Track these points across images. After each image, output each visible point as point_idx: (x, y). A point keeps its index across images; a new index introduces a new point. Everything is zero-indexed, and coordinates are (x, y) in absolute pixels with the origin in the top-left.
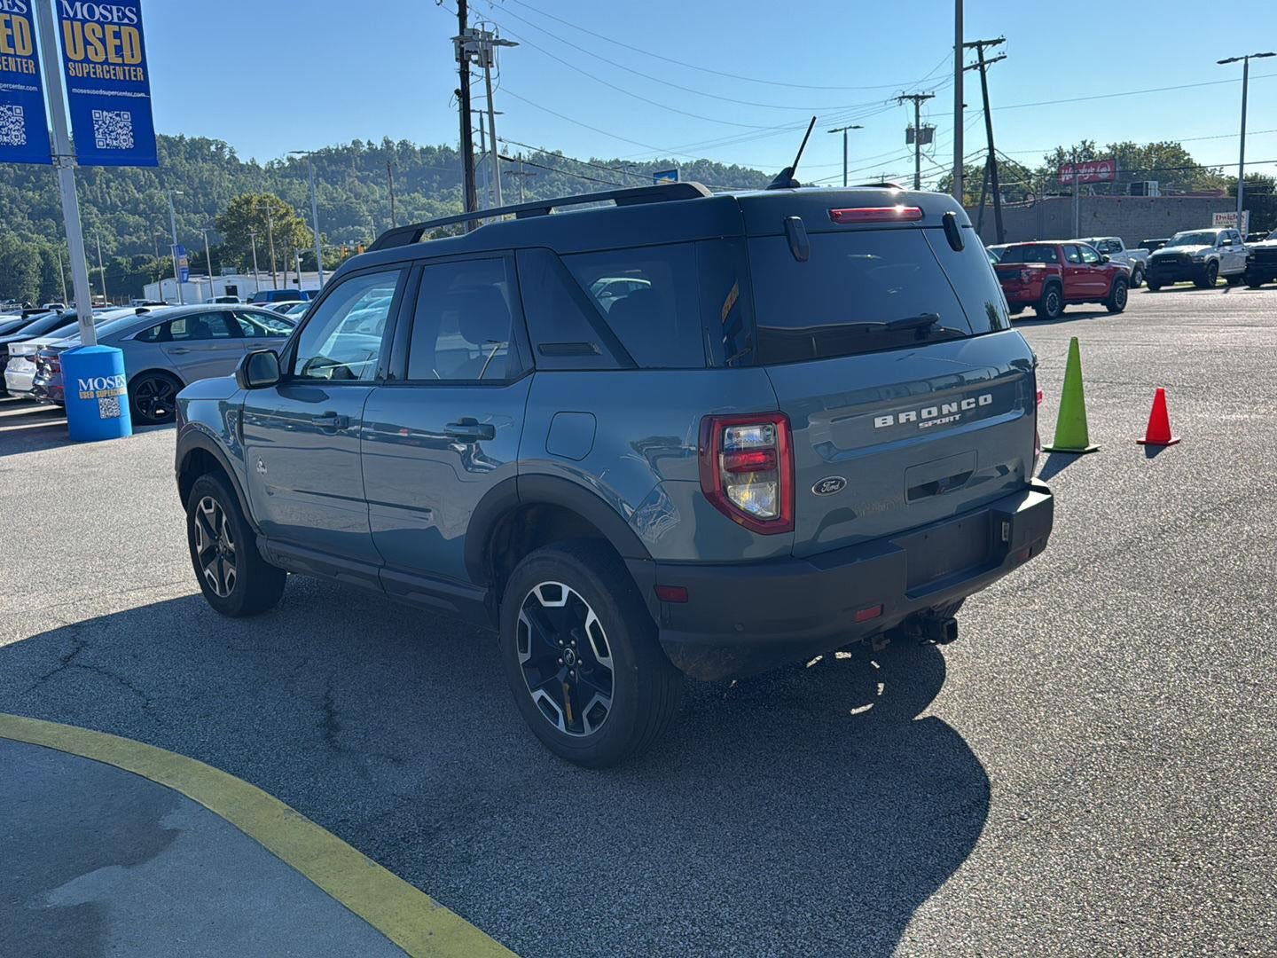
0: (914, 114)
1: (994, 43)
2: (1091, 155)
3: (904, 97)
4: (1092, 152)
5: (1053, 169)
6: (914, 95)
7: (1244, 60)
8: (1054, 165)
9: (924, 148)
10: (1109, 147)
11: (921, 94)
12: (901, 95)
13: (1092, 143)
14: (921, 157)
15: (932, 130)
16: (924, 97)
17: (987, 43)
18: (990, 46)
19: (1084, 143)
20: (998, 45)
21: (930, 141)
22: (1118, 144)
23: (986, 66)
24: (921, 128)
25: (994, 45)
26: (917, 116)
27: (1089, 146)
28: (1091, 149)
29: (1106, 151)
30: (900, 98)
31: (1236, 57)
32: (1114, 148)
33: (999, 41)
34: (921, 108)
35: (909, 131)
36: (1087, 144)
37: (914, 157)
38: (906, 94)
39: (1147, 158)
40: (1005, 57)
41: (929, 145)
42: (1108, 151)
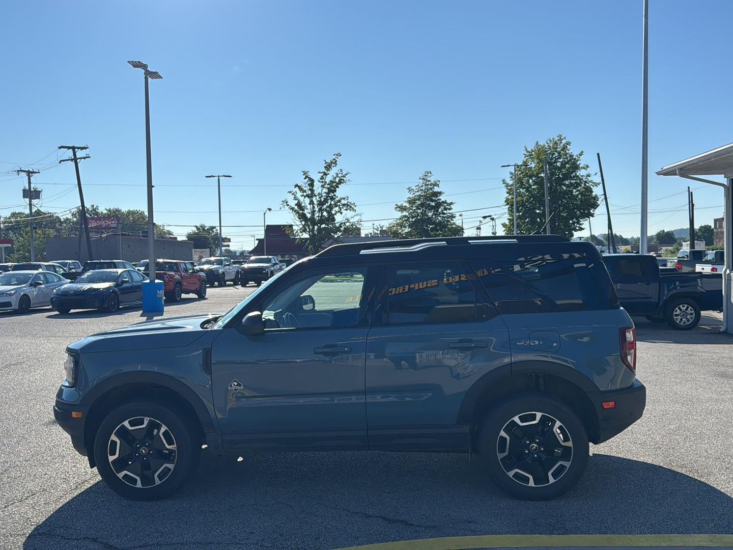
0: (27, 181)
1: (82, 148)
2: (97, 214)
3: (21, 171)
4: (97, 212)
5: (75, 219)
6: (27, 170)
7: (217, 178)
8: (76, 217)
9: (34, 202)
10: (107, 210)
11: (31, 170)
12: (19, 169)
13: (97, 206)
14: (33, 207)
15: (40, 192)
16: (33, 172)
17: (79, 148)
18: (80, 150)
19: (93, 206)
20: (84, 150)
21: (39, 198)
22: (112, 208)
23: (78, 161)
24: (32, 190)
25: (82, 149)
26: (30, 183)
27: (96, 208)
28: (97, 210)
29: (105, 212)
30: (18, 171)
31: (214, 175)
32: (110, 210)
33: (85, 148)
34: (31, 178)
35: (24, 191)
36: (95, 207)
37: (28, 206)
38: (22, 169)
39: (128, 217)
40: (89, 157)
41: (37, 200)
42: (106, 212)
